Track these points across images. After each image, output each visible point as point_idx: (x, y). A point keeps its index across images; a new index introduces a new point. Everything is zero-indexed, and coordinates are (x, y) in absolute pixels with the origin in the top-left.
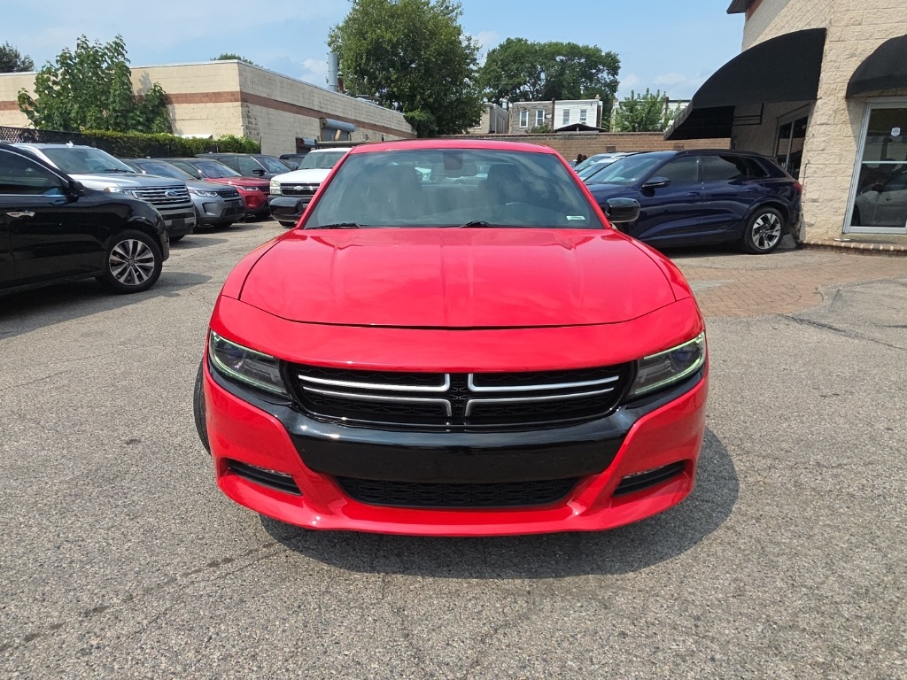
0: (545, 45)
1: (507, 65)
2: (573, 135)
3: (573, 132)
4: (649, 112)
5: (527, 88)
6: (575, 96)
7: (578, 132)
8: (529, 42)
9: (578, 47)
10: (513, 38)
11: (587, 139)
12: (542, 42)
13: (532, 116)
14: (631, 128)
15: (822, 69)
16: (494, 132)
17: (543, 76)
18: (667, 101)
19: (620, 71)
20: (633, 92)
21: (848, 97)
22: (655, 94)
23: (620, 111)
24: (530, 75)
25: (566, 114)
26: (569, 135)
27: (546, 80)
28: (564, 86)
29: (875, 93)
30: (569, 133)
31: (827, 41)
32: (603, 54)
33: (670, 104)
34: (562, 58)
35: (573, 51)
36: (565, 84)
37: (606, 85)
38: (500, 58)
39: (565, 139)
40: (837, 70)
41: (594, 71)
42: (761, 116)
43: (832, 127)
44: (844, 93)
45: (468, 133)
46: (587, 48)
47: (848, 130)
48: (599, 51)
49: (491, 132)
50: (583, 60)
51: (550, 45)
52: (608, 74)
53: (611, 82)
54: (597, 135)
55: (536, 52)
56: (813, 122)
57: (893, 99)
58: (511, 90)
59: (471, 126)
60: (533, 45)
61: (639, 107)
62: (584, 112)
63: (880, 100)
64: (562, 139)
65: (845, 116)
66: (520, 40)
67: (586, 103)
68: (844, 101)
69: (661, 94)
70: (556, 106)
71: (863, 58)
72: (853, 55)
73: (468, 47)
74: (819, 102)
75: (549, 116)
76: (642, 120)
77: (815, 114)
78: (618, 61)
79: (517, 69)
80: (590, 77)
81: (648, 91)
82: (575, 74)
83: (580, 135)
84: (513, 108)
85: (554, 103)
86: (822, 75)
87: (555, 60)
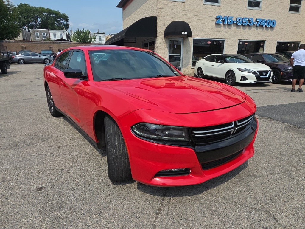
0: (38, 8)
1: (22, 14)
2: (61, 43)
3: (60, 42)
4: (85, 36)
5: (33, 23)
6: (54, 28)
7: (63, 42)
8: (31, 6)
9: (52, 10)
10: (23, 3)
11: (67, 44)
12: (37, 7)
13: (41, 34)
14: (80, 41)
15: (157, 28)
16: (25, 40)
17: (39, 19)
18: (90, 33)
19: (69, 21)
20: (78, 29)
21: (165, 36)
22: (86, 30)
23: (75, 35)
24: (33, 18)
25: (55, 35)
26: (59, 43)
27: (41, 21)
28: (49, 24)
29: (170, 36)
30: (59, 42)
31: (157, 20)
32: (62, 14)
33: (91, 34)
34: (46, 13)
35: (50, 11)
36: (49, 23)
37: (64, 25)
38: (19, 11)
39: (58, 44)
40: (161, 30)
41: (59, 20)
42: (136, 40)
43: (162, 45)
44: (163, 35)
45: (15, 40)
46: (55, 11)
47: (165, 46)
48: (60, 13)
49: (24, 40)
50: (54, 15)
51: (40, 8)
52: (65, 21)
53: (66, 24)
54: (70, 43)
55: (34, 10)
56: (156, 43)
57: (174, 38)
58: (27, 23)
59: (16, 37)
60: (33, 7)
61: (81, 34)
62: (61, 34)
63: (172, 38)
64: (57, 44)
65: (164, 42)
66: (26, 5)
67: (61, 31)
68: (164, 38)
69: (88, 30)
70: (50, 32)
71: (166, 26)
72: (164, 25)
73: (8, 5)
74: (158, 38)
75: (48, 35)
76: (83, 38)
77: (157, 41)
78: (67, 17)
79: (27, 16)
80: (58, 22)
81: (83, 29)
82: (52, 20)
83: (63, 43)
84: (32, 31)
85: (49, 30)
86: (157, 30)
87: (43, 14)
